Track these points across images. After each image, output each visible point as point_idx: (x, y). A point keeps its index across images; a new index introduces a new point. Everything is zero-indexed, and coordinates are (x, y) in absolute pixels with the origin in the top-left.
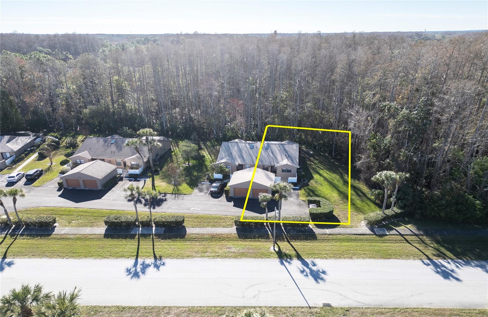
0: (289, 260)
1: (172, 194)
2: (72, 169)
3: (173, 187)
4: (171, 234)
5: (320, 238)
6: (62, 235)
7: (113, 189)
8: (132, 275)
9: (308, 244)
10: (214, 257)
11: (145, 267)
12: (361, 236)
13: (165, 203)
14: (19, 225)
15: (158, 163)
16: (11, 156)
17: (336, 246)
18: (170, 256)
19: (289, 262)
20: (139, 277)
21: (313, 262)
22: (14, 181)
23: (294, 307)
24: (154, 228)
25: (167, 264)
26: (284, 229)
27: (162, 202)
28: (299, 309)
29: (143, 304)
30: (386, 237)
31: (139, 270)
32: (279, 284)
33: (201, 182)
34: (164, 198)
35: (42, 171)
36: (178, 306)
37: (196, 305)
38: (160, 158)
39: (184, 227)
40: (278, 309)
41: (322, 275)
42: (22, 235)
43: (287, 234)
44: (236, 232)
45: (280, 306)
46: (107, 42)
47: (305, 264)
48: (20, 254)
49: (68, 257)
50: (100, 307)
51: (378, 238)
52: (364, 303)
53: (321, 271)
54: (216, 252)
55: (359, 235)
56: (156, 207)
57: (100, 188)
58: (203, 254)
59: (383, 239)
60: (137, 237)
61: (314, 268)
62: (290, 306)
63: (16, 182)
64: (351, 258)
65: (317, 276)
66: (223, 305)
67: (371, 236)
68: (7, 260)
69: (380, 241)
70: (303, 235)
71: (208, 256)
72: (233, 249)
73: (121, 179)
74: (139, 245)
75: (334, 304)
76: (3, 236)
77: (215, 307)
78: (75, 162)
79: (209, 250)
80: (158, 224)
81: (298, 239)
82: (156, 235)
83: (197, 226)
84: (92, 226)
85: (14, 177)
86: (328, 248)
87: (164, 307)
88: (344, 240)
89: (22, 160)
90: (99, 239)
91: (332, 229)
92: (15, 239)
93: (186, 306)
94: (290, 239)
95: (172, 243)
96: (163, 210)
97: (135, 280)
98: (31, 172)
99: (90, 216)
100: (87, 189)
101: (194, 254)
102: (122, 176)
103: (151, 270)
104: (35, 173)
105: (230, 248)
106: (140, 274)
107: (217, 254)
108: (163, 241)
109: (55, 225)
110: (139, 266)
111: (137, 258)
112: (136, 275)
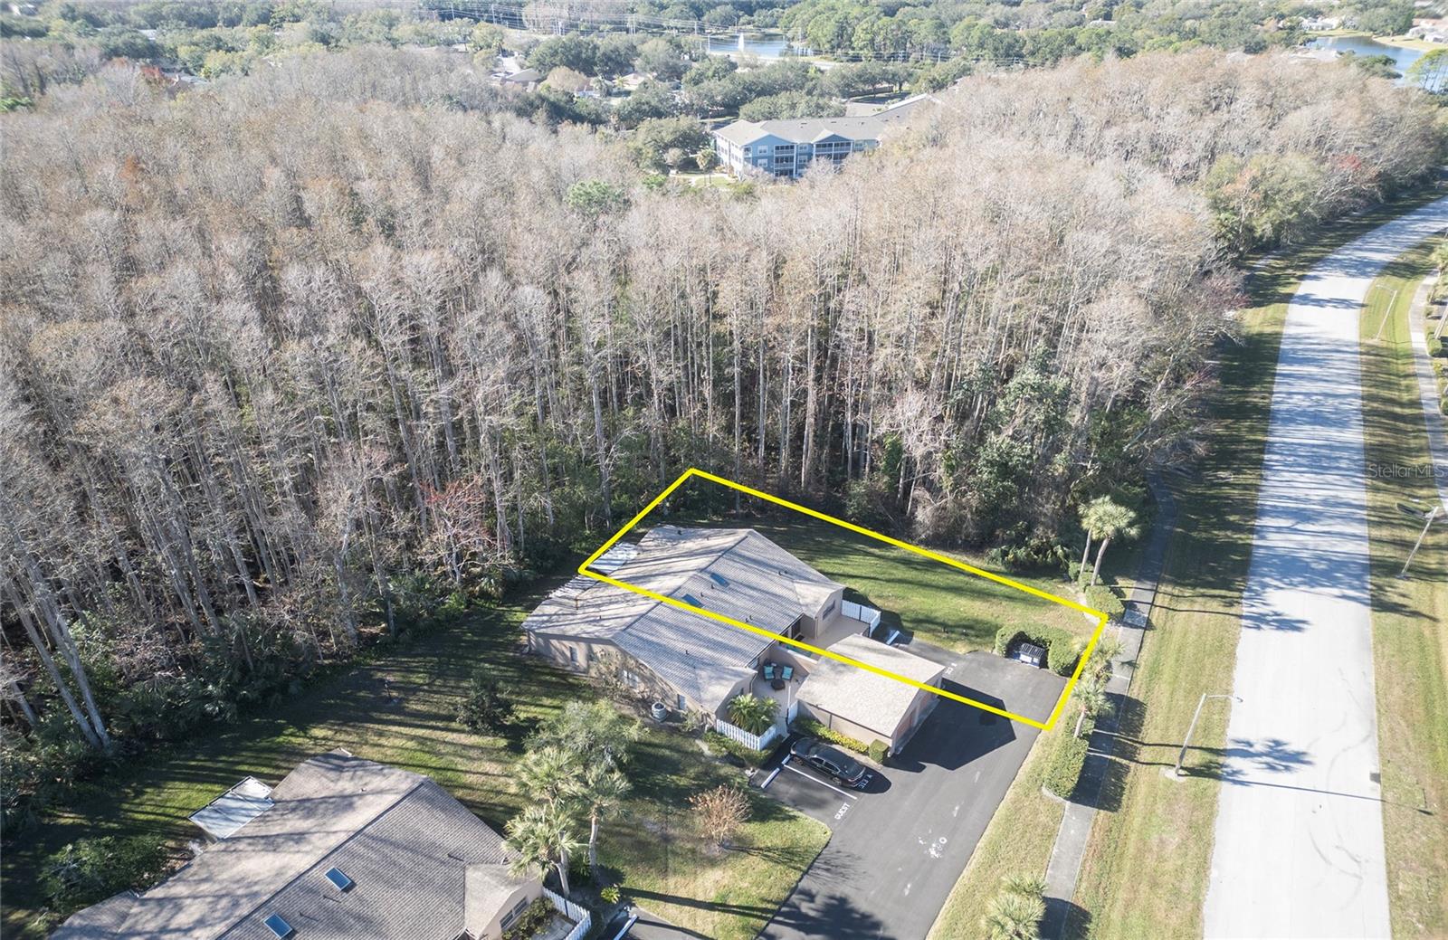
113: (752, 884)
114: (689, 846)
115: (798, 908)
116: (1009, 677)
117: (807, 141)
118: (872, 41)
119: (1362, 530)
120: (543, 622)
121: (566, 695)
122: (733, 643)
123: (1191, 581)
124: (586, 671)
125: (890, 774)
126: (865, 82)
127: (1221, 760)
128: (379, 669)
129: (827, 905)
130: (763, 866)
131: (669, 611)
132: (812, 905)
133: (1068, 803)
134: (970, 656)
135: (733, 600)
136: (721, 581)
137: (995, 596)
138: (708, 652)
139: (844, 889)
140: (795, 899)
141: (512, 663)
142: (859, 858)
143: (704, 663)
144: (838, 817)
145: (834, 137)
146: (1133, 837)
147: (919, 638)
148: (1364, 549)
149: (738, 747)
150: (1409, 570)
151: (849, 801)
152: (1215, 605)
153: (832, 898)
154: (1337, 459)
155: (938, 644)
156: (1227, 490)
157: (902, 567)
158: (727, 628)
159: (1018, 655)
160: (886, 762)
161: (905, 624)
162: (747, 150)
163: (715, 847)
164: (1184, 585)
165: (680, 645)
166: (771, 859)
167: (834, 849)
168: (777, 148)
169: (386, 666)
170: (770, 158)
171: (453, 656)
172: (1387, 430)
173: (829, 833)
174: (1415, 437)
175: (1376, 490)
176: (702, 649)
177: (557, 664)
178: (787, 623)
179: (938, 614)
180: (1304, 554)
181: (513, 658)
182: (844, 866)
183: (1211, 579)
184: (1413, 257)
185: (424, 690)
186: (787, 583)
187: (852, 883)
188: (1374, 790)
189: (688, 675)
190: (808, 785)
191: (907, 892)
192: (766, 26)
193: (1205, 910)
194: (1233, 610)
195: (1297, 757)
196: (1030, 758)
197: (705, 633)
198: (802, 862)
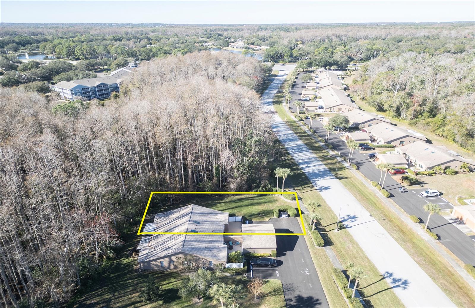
11: (395, 281)
18: (376, 271)
20: (406, 281)
25: (385, 270)
31: (400, 283)
60: (366, 299)
74: (375, 294)
103: (396, 276)
106: (403, 281)
110: (397, 284)
111: (391, 288)
112: (405, 283)
113: (274, 304)
114: (248, 303)
115: (291, 304)
116: (284, 223)
117: (92, 86)
118: (82, 53)
119: (321, 163)
120: (146, 257)
121: (169, 278)
122: (215, 239)
123: (299, 185)
124: (169, 267)
125: (280, 258)
126: (91, 66)
127: (342, 224)
128: (85, 300)
129: (296, 299)
130: (273, 298)
131: (191, 236)
132: (293, 302)
133: (323, 247)
134: (270, 220)
135: (204, 227)
136: (197, 223)
137: (262, 203)
138: (210, 245)
139: (297, 293)
140: (288, 302)
141: (139, 276)
142: (293, 284)
143: (212, 248)
144: (278, 276)
145: (102, 84)
146: (342, 249)
147: (254, 220)
148: (324, 167)
149: (237, 269)
150: (338, 169)
151: (277, 270)
152: (309, 189)
153: (296, 297)
154: (302, 148)
155: (260, 220)
156: (288, 161)
157: (233, 203)
158: (209, 235)
159: (282, 216)
160: (277, 257)
161: (248, 218)
162: (71, 91)
163: (255, 299)
164: (299, 186)
165: (202, 245)
166: (273, 295)
167: (285, 285)
168: (83, 89)
169: (87, 298)
170: (81, 93)
171: (114, 283)
172: (305, 139)
173: (280, 281)
174: (312, 140)
175: (316, 153)
176: (208, 244)
177: (156, 270)
178: (223, 228)
179: (253, 212)
180: (316, 171)
181: (138, 274)
182: (292, 288)
183: (303, 183)
184: (276, 99)
185: (113, 299)
186: (214, 217)
187: (296, 291)
188: (372, 218)
189: (210, 254)
190: (263, 271)
191: (311, 286)
192: (33, 50)
193: (370, 259)
194: (314, 189)
195: (354, 217)
196: (306, 241)
197: (205, 239)
198: (281, 292)
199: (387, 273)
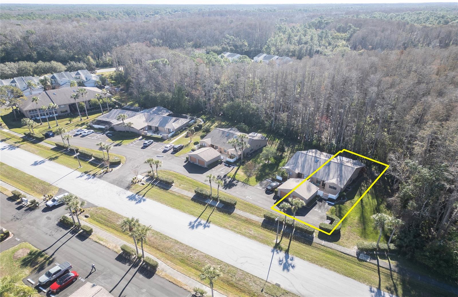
0: (279, 251)
1: (243, 182)
2: (198, 149)
3: (246, 177)
4: (225, 210)
5: (314, 245)
6: (173, 191)
7: (213, 169)
8: (191, 226)
9: (303, 246)
10: (238, 233)
11: (200, 224)
12: (346, 255)
13: (234, 187)
14: (157, 179)
15: (250, 156)
16: (173, 132)
17: (320, 254)
18: (215, 223)
19: (278, 253)
20: (193, 228)
21: (292, 258)
22: (167, 150)
23: (259, 278)
24: (218, 203)
25: (210, 227)
26: (295, 231)
27: (233, 186)
28: (261, 280)
29: (187, 244)
30: (365, 263)
31: (196, 225)
32: (261, 262)
33: (267, 179)
34: (236, 183)
35: (183, 146)
36: (202, 251)
37: (210, 255)
38: (254, 152)
39: (235, 207)
40: (249, 275)
41: (290, 268)
42: (156, 186)
43: (293, 235)
44: (262, 222)
45: (251, 274)
46: (285, 24)
47: (287, 257)
48: (151, 197)
49: (169, 205)
50: (169, 237)
51: (357, 261)
52: (301, 294)
53: (292, 265)
54: (241, 230)
55: (344, 253)
56: (228, 189)
57: (206, 166)
58: (233, 229)
59: (360, 263)
60: (207, 205)
61: (290, 262)
62: (256, 276)
63: (168, 151)
64: (321, 266)
65: (286, 267)
66: (223, 260)
67: (354, 258)
68: (144, 198)
69: (357, 264)
70: (304, 239)
71: (235, 231)
72: (253, 232)
73: (221, 163)
74: (204, 211)
75: (282, 286)
76: (149, 183)
77: (218, 260)
78: (202, 144)
79: (238, 227)
80: (221, 201)
81: (298, 241)
82: (217, 207)
83: (243, 210)
84: (189, 191)
85: (167, 147)
86: (313, 254)
87: (195, 249)
88: (330, 253)
89: (178, 135)
90: (188, 200)
91: (328, 243)
92: (153, 187)
93: (205, 253)
94: (293, 239)
95: (222, 216)
96: (230, 193)
97: (191, 229)
98: (177, 146)
99: (191, 184)
100: (199, 165)
101: (228, 227)
102: (223, 161)
103: (201, 228)
104: (178, 147)
105: (251, 231)
106: (195, 227)
107: (241, 232)
108: (218, 212)
109: (173, 184)
110: (197, 223)
111: (199, 218)
112: (193, 227)
199: (209, 227)
